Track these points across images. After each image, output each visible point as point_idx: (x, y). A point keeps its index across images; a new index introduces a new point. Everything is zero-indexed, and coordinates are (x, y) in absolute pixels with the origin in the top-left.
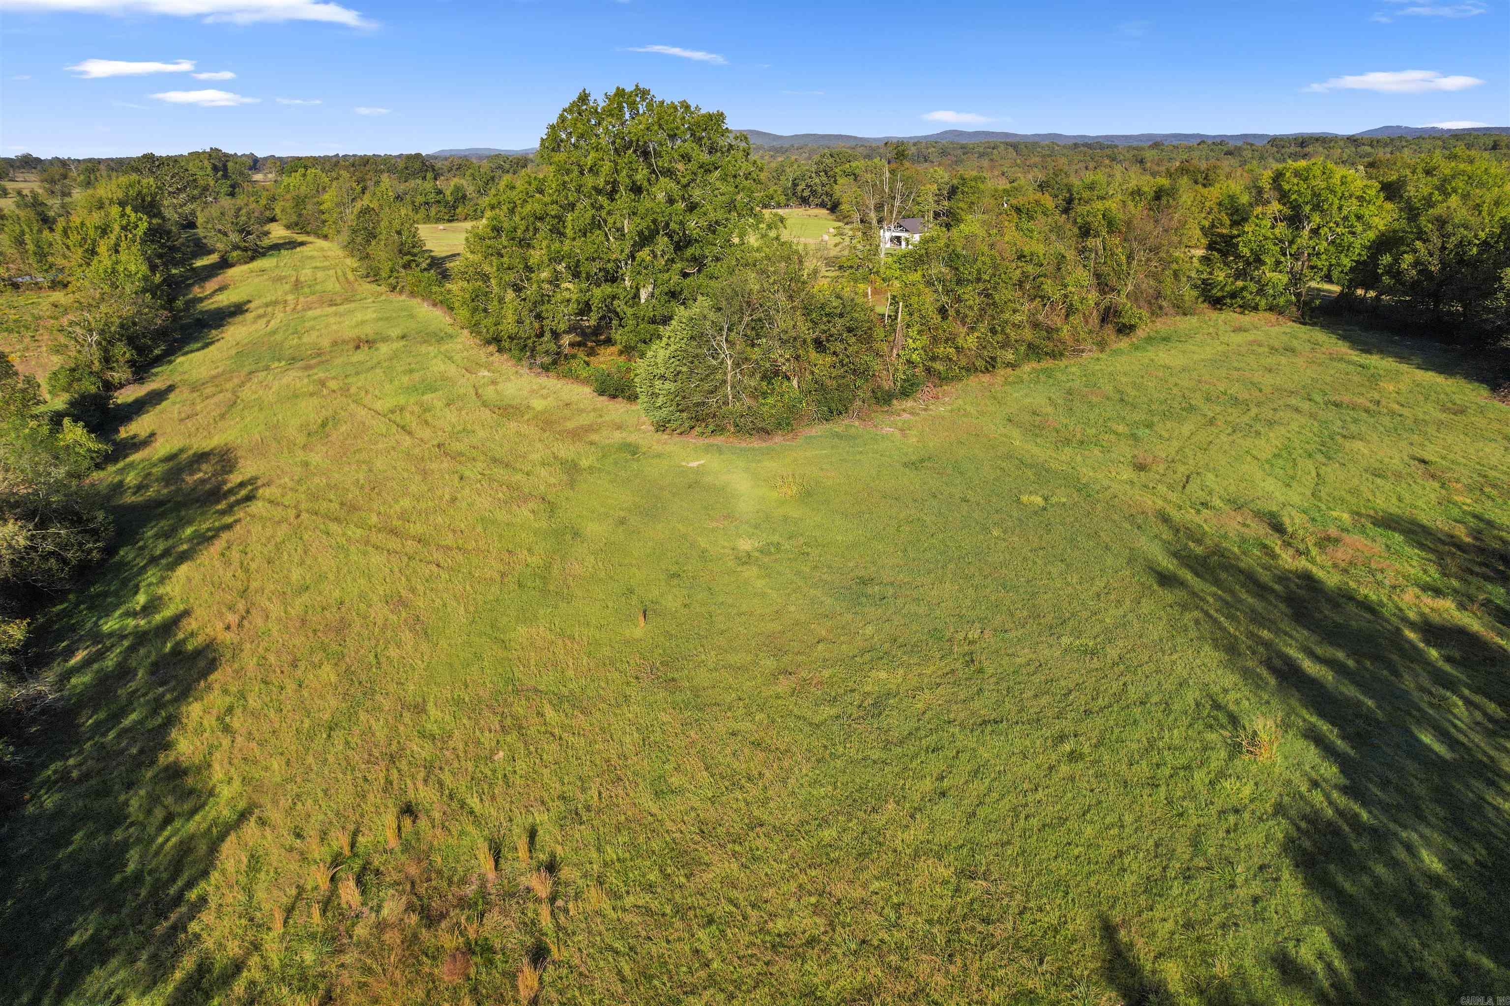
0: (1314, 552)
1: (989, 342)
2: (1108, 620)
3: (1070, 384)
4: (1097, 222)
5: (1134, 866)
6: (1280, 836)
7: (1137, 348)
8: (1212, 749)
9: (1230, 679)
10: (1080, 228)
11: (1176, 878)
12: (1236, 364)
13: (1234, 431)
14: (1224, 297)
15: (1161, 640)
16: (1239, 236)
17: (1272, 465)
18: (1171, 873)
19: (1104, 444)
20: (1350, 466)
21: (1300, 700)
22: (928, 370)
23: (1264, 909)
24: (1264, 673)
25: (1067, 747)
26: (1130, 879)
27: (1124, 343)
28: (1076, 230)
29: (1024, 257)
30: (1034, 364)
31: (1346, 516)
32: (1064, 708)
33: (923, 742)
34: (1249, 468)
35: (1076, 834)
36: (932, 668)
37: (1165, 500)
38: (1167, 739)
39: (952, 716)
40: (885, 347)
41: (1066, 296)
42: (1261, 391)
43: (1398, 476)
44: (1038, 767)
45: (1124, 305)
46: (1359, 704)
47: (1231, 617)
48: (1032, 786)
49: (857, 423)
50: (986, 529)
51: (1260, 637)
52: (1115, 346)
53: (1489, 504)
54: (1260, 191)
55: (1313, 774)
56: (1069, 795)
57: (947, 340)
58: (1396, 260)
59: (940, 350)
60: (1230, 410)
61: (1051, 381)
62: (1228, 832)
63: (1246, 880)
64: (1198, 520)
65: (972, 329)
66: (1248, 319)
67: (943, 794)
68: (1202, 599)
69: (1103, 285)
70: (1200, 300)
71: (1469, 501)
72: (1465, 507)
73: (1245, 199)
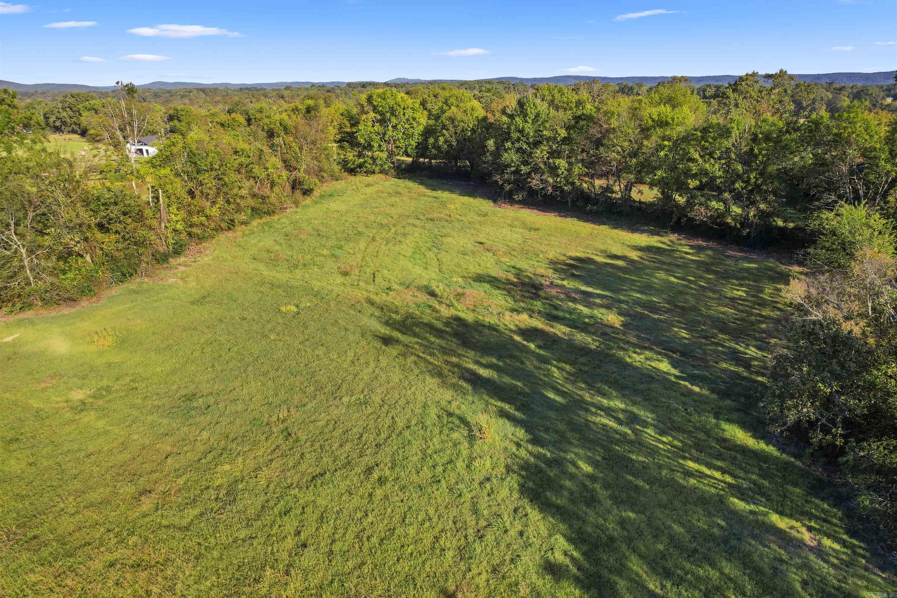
0: (455, 303)
1: (227, 210)
2: (365, 378)
3: (285, 229)
4: (278, 128)
5: (448, 545)
6: (516, 485)
7: (316, 203)
8: (459, 443)
9: (448, 394)
10: (267, 132)
11: (474, 541)
12: (373, 205)
13: (387, 243)
14: (355, 168)
15: (401, 381)
16: (356, 132)
17: (414, 259)
18: (471, 539)
19: (318, 263)
20: (450, 251)
21: (488, 394)
22: (190, 234)
23: (528, 538)
24: (464, 384)
25: (376, 475)
26: (450, 554)
27: (308, 201)
28: (265, 134)
29: (238, 152)
30: (259, 221)
31: (460, 280)
32: (362, 448)
33: (275, 510)
34: (403, 262)
35: (405, 537)
36: (262, 450)
37: (367, 291)
38: (432, 447)
39: (289, 481)
40: (154, 223)
41: (268, 175)
42: (392, 218)
43: (473, 253)
44: (362, 497)
45: (304, 177)
46: (516, 386)
47: (432, 354)
48: (363, 514)
49: (146, 280)
50: (266, 336)
51: (452, 363)
52: (304, 203)
53: (516, 260)
54: (362, 106)
55: (515, 439)
56: (389, 510)
57: (198, 212)
58: (436, 140)
59: (195, 219)
60: (381, 231)
61: (272, 229)
62: (489, 495)
63: (511, 523)
64: (389, 299)
65: (214, 203)
66: (370, 179)
67: (304, 546)
68: (413, 348)
69: (289, 167)
70: (343, 171)
71: (507, 260)
72: (507, 263)
73: (355, 111)
